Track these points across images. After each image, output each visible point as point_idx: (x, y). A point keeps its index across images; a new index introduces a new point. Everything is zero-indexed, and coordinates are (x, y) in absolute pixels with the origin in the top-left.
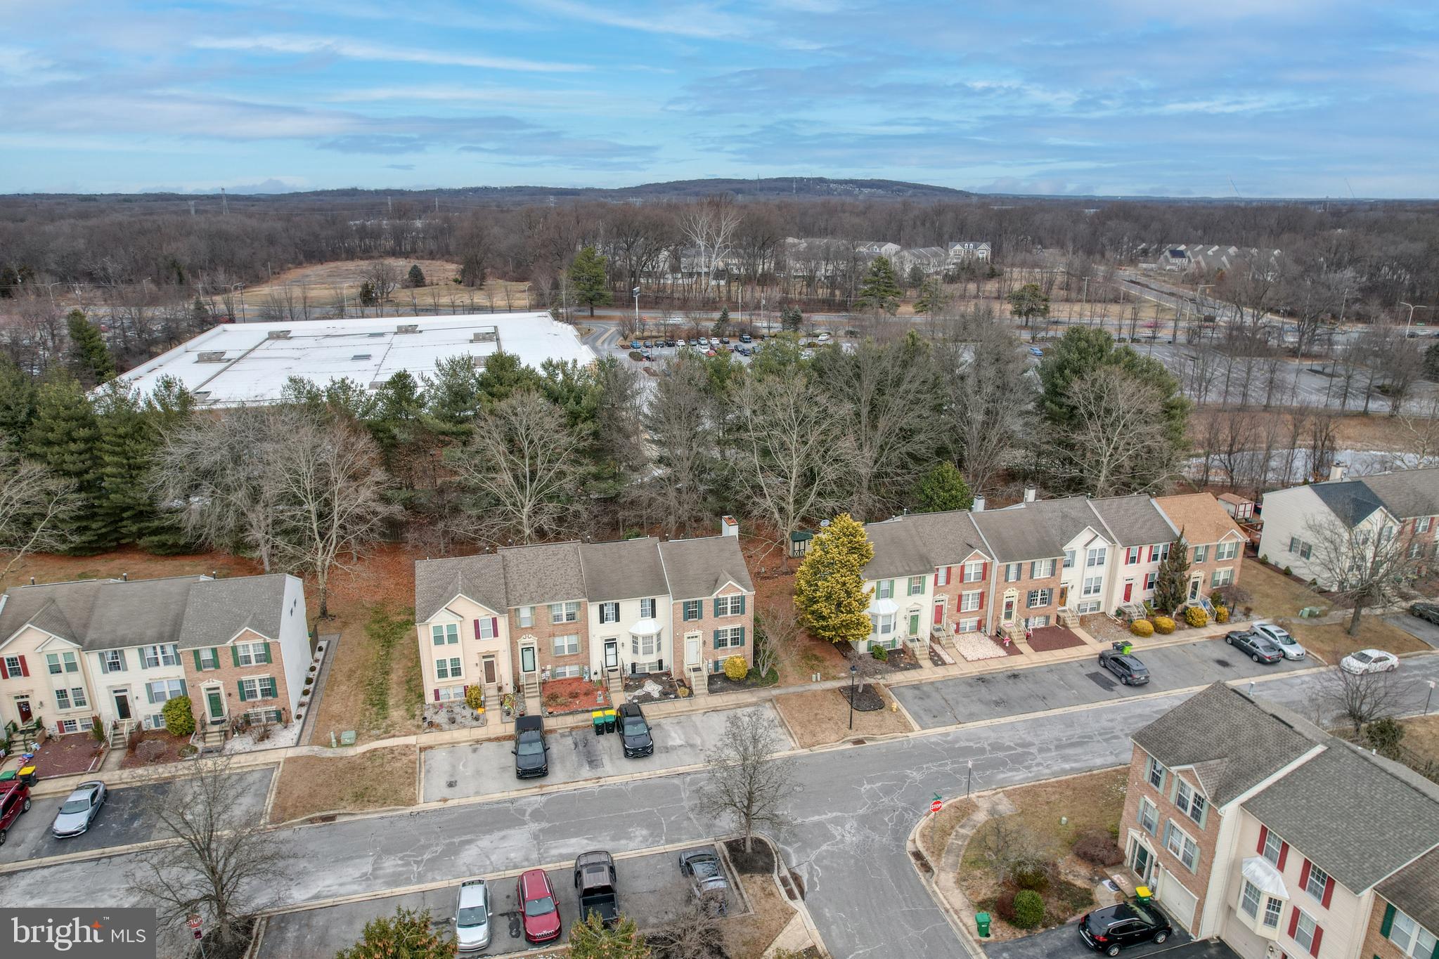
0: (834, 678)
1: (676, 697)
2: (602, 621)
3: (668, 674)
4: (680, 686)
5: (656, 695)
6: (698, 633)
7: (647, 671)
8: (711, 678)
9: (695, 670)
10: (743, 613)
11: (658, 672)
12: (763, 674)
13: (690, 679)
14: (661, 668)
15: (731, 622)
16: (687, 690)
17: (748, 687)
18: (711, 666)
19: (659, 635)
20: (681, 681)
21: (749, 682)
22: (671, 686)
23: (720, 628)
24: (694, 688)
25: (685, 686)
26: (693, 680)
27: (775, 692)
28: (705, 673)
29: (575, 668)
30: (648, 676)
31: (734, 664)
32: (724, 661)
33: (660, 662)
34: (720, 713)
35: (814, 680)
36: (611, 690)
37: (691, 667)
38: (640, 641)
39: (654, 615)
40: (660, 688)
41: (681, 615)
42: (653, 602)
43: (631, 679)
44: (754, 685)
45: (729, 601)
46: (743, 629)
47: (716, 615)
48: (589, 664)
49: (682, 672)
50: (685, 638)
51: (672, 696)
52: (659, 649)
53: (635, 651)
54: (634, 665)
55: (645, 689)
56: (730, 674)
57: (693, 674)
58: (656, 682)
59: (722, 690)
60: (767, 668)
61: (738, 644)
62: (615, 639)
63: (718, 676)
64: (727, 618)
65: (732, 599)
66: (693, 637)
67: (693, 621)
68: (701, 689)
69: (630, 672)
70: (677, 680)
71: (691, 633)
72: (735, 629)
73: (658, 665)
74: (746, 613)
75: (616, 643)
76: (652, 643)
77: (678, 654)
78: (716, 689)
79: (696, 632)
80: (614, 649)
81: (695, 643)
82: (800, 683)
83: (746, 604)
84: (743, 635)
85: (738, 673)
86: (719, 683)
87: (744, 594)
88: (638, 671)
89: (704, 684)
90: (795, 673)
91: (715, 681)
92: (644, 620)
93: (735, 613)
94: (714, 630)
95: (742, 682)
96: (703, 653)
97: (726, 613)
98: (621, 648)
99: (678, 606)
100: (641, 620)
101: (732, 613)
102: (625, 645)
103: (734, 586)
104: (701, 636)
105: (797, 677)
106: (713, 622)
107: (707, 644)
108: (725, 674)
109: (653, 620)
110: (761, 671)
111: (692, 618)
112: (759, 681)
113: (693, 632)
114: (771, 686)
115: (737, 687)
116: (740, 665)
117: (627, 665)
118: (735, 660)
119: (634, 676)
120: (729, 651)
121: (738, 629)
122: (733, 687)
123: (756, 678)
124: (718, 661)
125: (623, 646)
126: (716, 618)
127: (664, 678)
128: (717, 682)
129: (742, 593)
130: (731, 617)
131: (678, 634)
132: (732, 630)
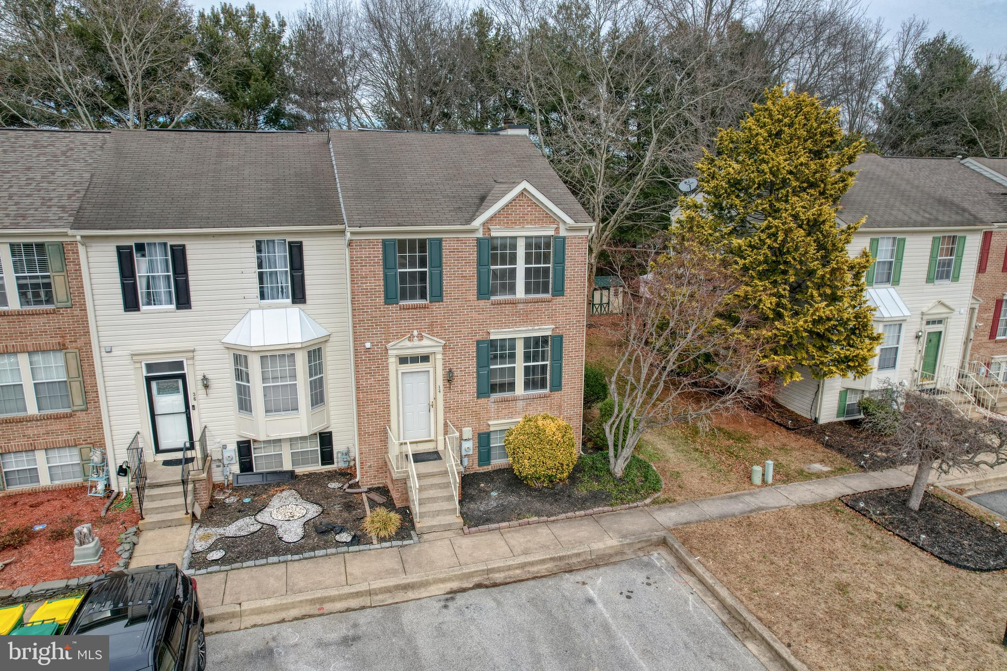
0: (805, 476)
1: (356, 540)
2: (131, 303)
3: (347, 474)
4: (373, 504)
5: (292, 533)
6: (427, 344)
7: (287, 466)
8: (468, 481)
9: (419, 458)
10: (559, 291)
11: (316, 469)
12: (619, 467)
13: (404, 481)
14: (327, 457)
15: (526, 318)
16: (395, 517)
17: (582, 503)
18: (469, 446)
19: (315, 354)
20: (383, 491)
21: (581, 491)
22: (349, 507)
23: (496, 335)
24: (416, 509)
25: (390, 505)
26: (414, 483)
27: (668, 517)
28: (452, 466)
29: (69, 458)
30: (289, 479)
31: (539, 433)
32: (508, 432)
33: (326, 439)
35: (757, 479)
36: (149, 519)
37: (410, 450)
38: (255, 367)
39: (299, 295)
40: (313, 510)
41: (377, 284)
42: (296, 252)
43: (237, 489)
44: (596, 498)
45: (521, 252)
46: (558, 340)
47: (484, 292)
48: (100, 444)
49: (384, 467)
50: (393, 361)
51: (345, 537)
52: (318, 398)
53: (244, 405)
54: (245, 448)
55: (264, 517)
56: (525, 468)
57: (413, 468)
58: (305, 496)
59: (503, 514)
60: (627, 452)
61: (543, 386)
62: (179, 365)
63: (488, 476)
64: (514, 303)
65: (528, 246)
66: (414, 360)
67: (415, 308)
68: (438, 513)
69: (236, 468)
70: (370, 490)
71: (408, 344)
72: (536, 339)
73: (319, 448)
74: (567, 291)
75: (183, 377)
76: (294, 376)
77: (370, 408)
78: (486, 512)
79: (425, 342)
80: (180, 397)
81: (423, 377)
82: (724, 489)
83: (568, 263)
84: (558, 358)
85: (550, 463)
86: (494, 494)
87: (563, 233)
88: (259, 466)
89: (450, 498)
90: (694, 465)
91: (480, 491)
92: (270, 307)
93: (537, 291)
94: (478, 337)
95: (562, 490)
96: (447, 409)
97: (512, 289)
98: (201, 391)
99: (364, 253)
100: (261, 308)
101: (528, 291)
102: (213, 384)
103: (535, 204)
104: (439, 357)
105: (705, 475)
106: (474, 315)
107: (457, 382)
108: (509, 470)
109: (296, 310)
110: (612, 460)
111: (413, 297)
112: (610, 487)
113: (416, 342)
114: (648, 501)
115: (548, 506)
116: (559, 435)
117: (224, 447)
118: (540, 423)
119: (247, 480)
120: (520, 404)
121: (545, 340)
122: (538, 505)
123: (598, 478)
124: (488, 434)
125: (206, 386)
126: (482, 303)
127: (333, 485)
128: (487, 493)
129: (557, 229)
130: (526, 302)
131: (368, 345)
132: (527, 340)
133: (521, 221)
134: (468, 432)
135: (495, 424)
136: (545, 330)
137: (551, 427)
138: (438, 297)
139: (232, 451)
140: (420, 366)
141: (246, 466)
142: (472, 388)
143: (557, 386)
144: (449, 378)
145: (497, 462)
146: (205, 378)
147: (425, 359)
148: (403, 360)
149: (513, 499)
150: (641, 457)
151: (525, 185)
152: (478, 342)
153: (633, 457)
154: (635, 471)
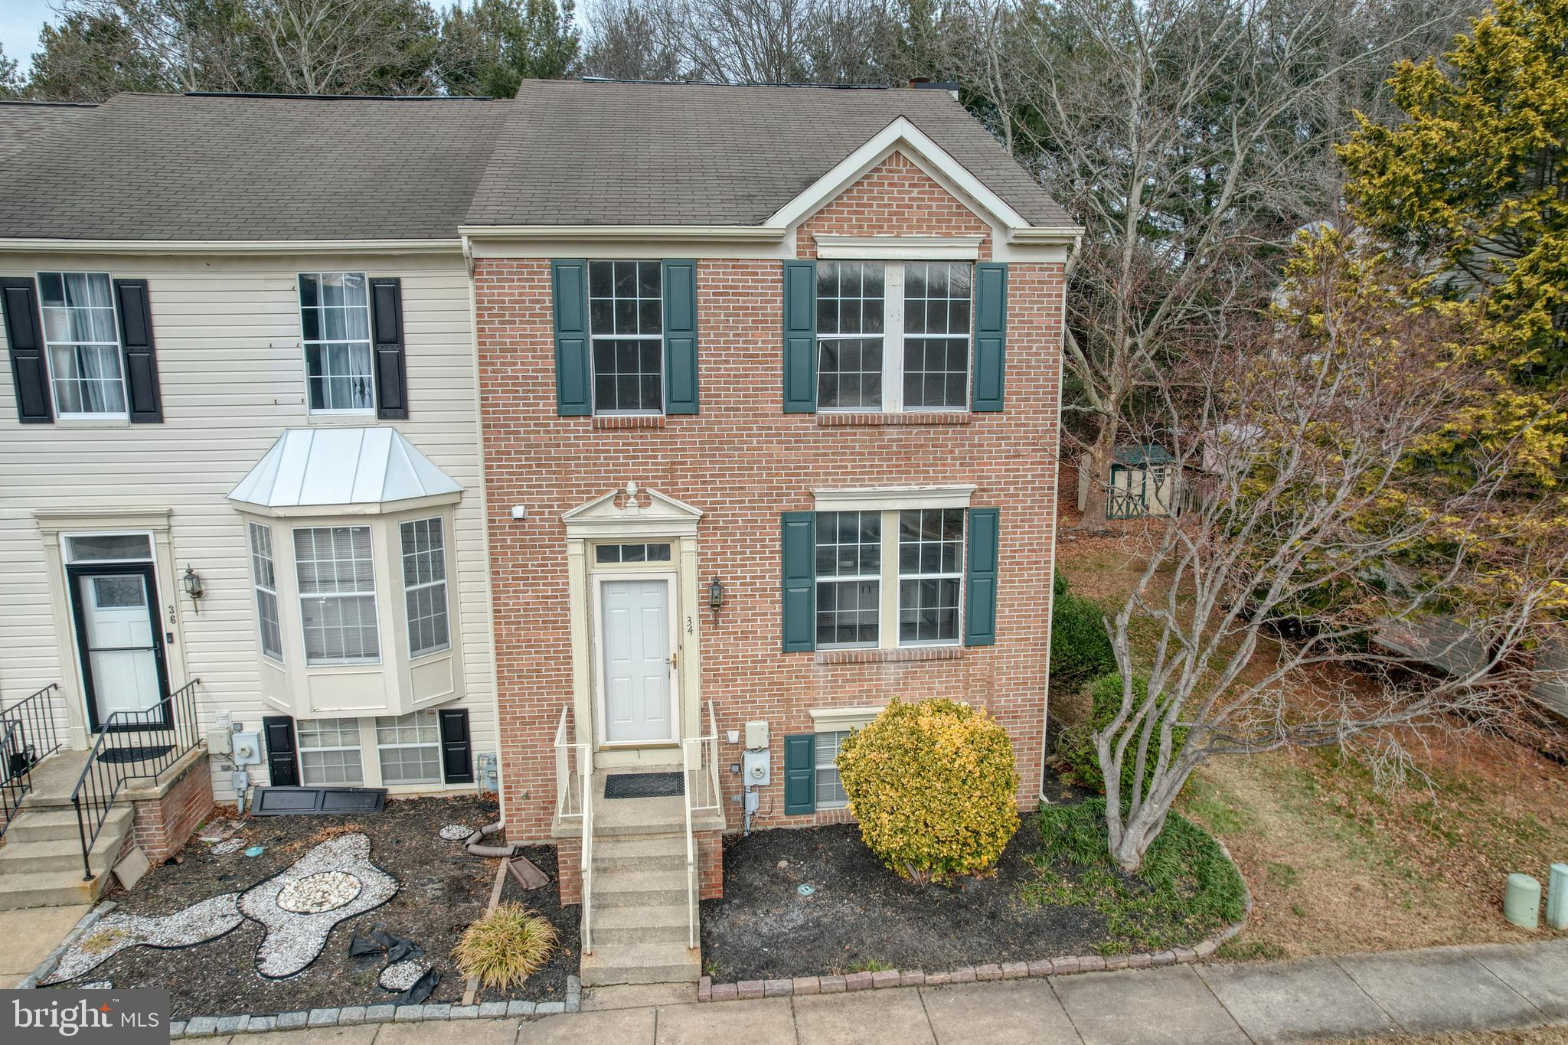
1: (422, 989)
2: (34, 408)
3: (488, 806)
4: (509, 896)
5: (290, 955)
7: (371, 778)
8: (754, 850)
10: (991, 400)
11: (438, 787)
12: (1131, 849)
13: (580, 846)
14: (458, 766)
15: (905, 464)
18: (760, 765)
19: (418, 531)
21: (1027, 909)
22: (458, 889)
23: (831, 502)
24: (592, 917)
26: (590, 855)
27: (1251, 997)
28: (704, 814)
31: (918, 754)
33: (454, 724)
38: (283, 556)
39: (391, 401)
40: (375, 891)
41: (537, 364)
42: (387, 300)
44: (1064, 932)
46: (985, 526)
47: (801, 395)
49: (555, 800)
51: (401, 978)
52: (433, 631)
53: (271, 635)
54: (279, 734)
56: (885, 832)
58: (378, 856)
60: (1152, 811)
61: (950, 632)
62: (141, 542)
63: (805, 842)
64: (875, 424)
65: (913, 287)
66: (633, 552)
67: (631, 427)
68: (643, 934)
69: (262, 776)
70: (521, 852)
71: (611, 512)
72: (932, 516)
73: (439, 744)
74: (1011, 401)
75: (148, 570)
76: (367, 581)
77: (525, 662)
78: (773, 941)
79: (656, 511)
80: (142, 613)
81: (652, 595)
82: (1427, 931)
83: (1012, 333)
84: (986, 565)
85: (943, 828)
86: (805, 891)
87: (1000, 254)
88: (314, 775)
89: (680, 897)
90: (1333, 852)
91: (776, 878)
93: (934, 400)
94: (786, 505)
95: (978, 898)
96: (710, 674)
97: (873, 391)
98: (187, 603)
99: (510, 292)
100: (313, 426)
101: (911, 398)
102: (211, 588)
103: (932, 181)
104: (689, 547)
105: (1365, 882)
106: (776, 449)
107: (734, 611)
109: (384, 433)
110: (1114, 827)
111: (628, 403)
112: (1104, 898)
113: (632, 511)
115: (932, 940)
116: (968, 759)
117: (239, 727)
118: (924, 722)
119: (285, 801)
120: (890, 672)
121: (953, 520)
122: (906, 934)
123: (1074, 872)
124: (810, 741)
125: (197, 594)
126: (796, 421)
127: (452, 832)
128: (790, 884)
129: (985, 245)
130: (905, 423)
131: (518, 511)
133: (896, 224)
134: (757, 732)
135: (826, 717)
136: (954, 495)
137: (950, 735)
138: (688, 403)
139: (252, 737)
140: (647, 569)
141: (285, 774)
142: (771, 628)
143: (983, 633)
144: (715, 601)
145: (832, 808)
146: (191, 575)
147: (660, 551)
148: (607, 553)
149: (848, 909)
150: (1192, 819)
151: (901, 129)
152: (786, 517)
153: (1172, 817)
154: (1173, 859)
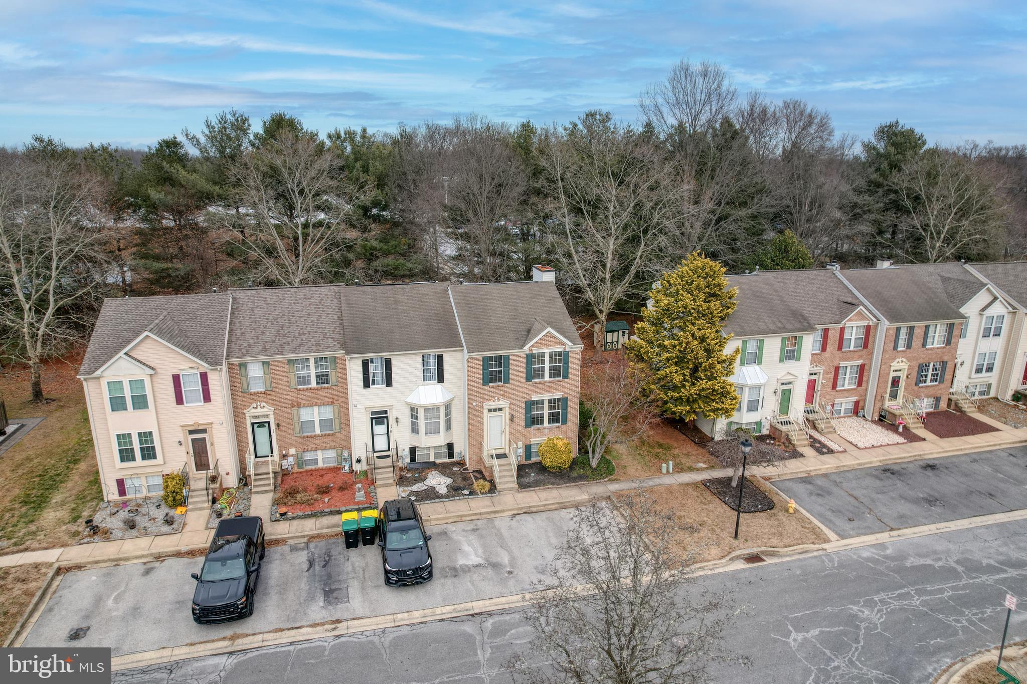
0: (691, 469)
1: (471, 493)
2: (366, 385)
3: (461, 463)
4: (477, 478)
5: (443, 490)
6: (502, 403)
7: (432, 459)
8: (521, 468)
9: (499, 456)
10: (566, 376)
11: (446, 460)
12: (594, 463)
13: (491, 468)
14: (451, 455)
15: (549, 390)
16: (488, 484)
17: (575, 480)
18: (521, 451)
19: (448, 407)
20: (480, 472)
21: (574, 474)
22: (465, 479)
23: (535, 398)
24: (497, 480)
25: (484, 478)
26: (496, 469)
27: (614, 487)
28: (513, 461)
29: (332, 454)
30: (433, 465)
31: (554, 447)
32: (540, 444)
33: (450, 446)
34: (537, 516)
35: (664, 470)
36: (378, 483)
37: (494, 453)
38: (421, 414)
39: (441, 379)
40: (449, 481)
41: (479, 376)
42: (440, 359)
43: (409, 470)
44: (581, 478)
45: (547, 358)
46: (565, 400)
47: (529, 378)
48: (349, 448)
49: (481, 460)
50: (485, 411)
51: (466, 492)
52: (448, 427)
53: (415, 430)
54: (413, 451)
55: (427, 482)
56: (548, 462)
57: (496, 462)
58: (444, 473)
59: (536, 484)
60: (597, 456)
61: (558, 422)
62: (386, 412)
63: (530, 466)
64: (543, 383)
65: (551, 356)
66: (495, 410)
67: (496, 387)
68: (507, 482)
69: (408, 460)
70: (474, 471)
71: (493, 403)
72: (554, 400)
73: (447, 450)
74: (570, 376)
75: (387, 417)
76: (439, 417)
77: (474, 433)
78: (529, 483)
79: (501, 402)
80: (385, 426)
81: (499, 418)
82: (646, 475)
83: (570, 363)
84: (565, 408)
85: (559, 461)
86: (533, 474)
87: (568, 349)
88: (419, 459)
89: (513, 476)
90: (635, 462)
91: (526, 473)
92: (428, 385)
93: (555, 376)
94: (526, 400)
95: (565, 474)
96: (511, 433)
97: (543, 376)
98: (395, 425)
99: (474, 363)
100: (423, 385)
101: (550, 376)
102: (400, 420)
103: (554, 337)
104: (507, 409)
105: (639, 468)
106: (524, 389)
107: (515, 420)
108: (540, 463)
109: (439, 386)
110: (591, 459)
111: (495, 381)
112: (589, 472)
113: (497, 403)
114: (606, 479)
115: (558, 481)
116: (563, 448)
117: (404, 450)
118: (555, 441)
119: (413, 465)
120: (546, 431)
121: (559, 399)
122: (553, 480)
123: (583, 468)
124: (530, 445)
125: (397, 422)
126: (528, 383)
127: (455, 469)
128: (530, 474)
129: (565, 348)
130: (549, 382)
131: (474, 404)
132: (550, 401)
133: (547, 345)
134: (520, 444)
135: (533, 441)
136: (559, 395)
137: (560, 444)
138: (507, 381)
139: (407, 451)
140: (498, 413)
141: (413, 459)
142: (523, 423)
143: (565, 422)
144: (512, 418)
145: (534, 459)
146: (397, 418)
147: (500, 410)
148: (490, 411)
149: (541, 477)
150: (608, 457)
151: (549, 329)
152: (526, 402)
153: (602, 456)
154: (603, 465)
